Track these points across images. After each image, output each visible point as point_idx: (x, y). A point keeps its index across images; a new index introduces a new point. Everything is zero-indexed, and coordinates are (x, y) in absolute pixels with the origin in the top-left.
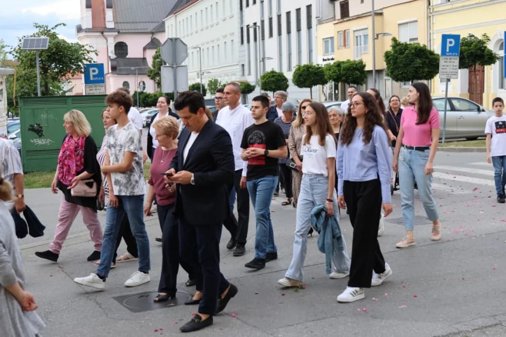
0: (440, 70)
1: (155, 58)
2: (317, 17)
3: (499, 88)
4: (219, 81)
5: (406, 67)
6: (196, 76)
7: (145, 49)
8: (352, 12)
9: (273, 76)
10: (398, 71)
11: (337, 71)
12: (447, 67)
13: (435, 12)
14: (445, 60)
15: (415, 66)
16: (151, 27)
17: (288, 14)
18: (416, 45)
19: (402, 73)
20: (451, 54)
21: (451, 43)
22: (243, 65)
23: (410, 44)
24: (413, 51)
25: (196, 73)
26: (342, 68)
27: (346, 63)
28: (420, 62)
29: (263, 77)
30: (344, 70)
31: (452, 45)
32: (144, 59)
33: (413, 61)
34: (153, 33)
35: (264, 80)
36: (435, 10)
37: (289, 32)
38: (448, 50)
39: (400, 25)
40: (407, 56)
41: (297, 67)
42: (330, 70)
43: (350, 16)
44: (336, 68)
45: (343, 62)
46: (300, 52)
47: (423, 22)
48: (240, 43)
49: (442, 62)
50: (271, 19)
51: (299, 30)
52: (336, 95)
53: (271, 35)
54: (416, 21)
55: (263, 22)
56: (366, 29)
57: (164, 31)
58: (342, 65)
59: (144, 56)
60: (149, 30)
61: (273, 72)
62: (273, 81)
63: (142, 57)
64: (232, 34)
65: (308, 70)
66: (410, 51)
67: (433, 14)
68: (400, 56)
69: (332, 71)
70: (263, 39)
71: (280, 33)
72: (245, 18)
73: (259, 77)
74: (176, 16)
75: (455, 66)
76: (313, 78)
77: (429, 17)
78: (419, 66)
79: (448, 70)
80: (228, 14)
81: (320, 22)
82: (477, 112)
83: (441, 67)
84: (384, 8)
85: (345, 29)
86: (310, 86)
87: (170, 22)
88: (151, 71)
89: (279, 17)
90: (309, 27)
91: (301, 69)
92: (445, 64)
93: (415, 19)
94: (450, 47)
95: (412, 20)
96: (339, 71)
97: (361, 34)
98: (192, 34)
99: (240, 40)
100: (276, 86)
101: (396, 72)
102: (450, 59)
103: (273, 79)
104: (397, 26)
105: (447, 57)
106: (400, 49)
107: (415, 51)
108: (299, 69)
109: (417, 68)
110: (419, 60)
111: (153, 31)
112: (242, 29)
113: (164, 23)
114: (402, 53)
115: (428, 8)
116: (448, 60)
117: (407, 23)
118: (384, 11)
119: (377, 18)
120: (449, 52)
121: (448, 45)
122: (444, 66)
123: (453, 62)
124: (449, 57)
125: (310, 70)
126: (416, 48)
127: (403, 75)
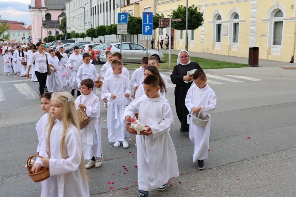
0: (118, 30)
1: (62, 21)
2: (117, 4)
3: (180, 39)
4: (76, 32)
5: (133, 28)
6: (76, 29)
7: (59, 17)
8: (131, 3)
9: (92, 30)
10: (130, 30)
11: (110, 29)
12: (121, 29)
13: (158, 3)
14: (120, 25)
15: (137, 27)
16: (62, 7)
17: (107, 2)
18: (137, 18)
19: (132, 31)
20: (123, 22)
21: (123, 17)
22: (92, 25)
23: (136, 18)
24: (136, 21)
25: (76, 28)
26: (112, 28)
27: (115, 25)
28: (140, 26)
29: (88, 31)
30: (113, 28)
31: (124, 18)
32: (59, 21)
33: (136, 25)
34: (62, 10)
35: (87, 32)
36: (158, 2)
37: (107, 11)
38: (121, 20)
39: (145, 9)
40: (134, 23)
41: (97, 27)
42: (107, 28)
43: (130, 3)
44: (110, 27)
45: (114, 25)
46: (111, 20)
47: (153, 8)
48: (90, 15)
49: (118, 27)
50: (101, 5)
51: (110, 10)
52: (123, 39)
53: (101, 12)
54: (150, 7)
55: (98, 6)
56: (132, 10)
57: (65, 9)
58: (113, 26)
59: (58, 19)
60: (61, 9)
61: (92, 28)
62: (92, 33)
63: (58, 20)
64: (88, 11)
65: (102, 28)
66: (135, 20)
67: (157, 4)
68: (131, 23)
69: (108, 29)
70: (98, 14)
71: (104, 12)
72: (92, 4)
73: (86, 30)
74: (69, 3)
75: (126, 28)
76: (104, 32)
77: (155, 6)
78: (139, 28)
79: (122, 30)
80: (87, 2)
81: (118, 7)
82: (143, 51)
83: (118, 29)
84: (139, 1)
85: (125, 10)
86: (103, 35)
87: (67, 5)
88: (60, 27)
89: (104, 4)
90: (114, 9)
91: (99, 27)
92: (120, 27)
93: (150, 6)
94: (122, 19)
95: (149, 7)
96: (111, 29)
97: (131, 13)
98: (75, 11)
99: (90, 14)
100: (93, 35)
101: (129, 30)
102: (123, 25)
103: (91, 32)
104: (144, 9)
105: (121, 24)
106: (131, 20)
107: (137, 21)
108: (98, 27)
109: (138, 28)
110: (139, 25)
111: (63, 9)
112: (91, 9)
113: (65, 5)
114: (132, 21)
115: (155, 2)
116: (122, 25)
117: (147, 8)
118: (140, 2)
119: (137, 6)
120: (122, 21)
121: (121, 18)
122: (119, 28)
123: (125, 26)
124: (122, 24)
125: (103, 28)
126: (138, 19)
127: (132, 32)
